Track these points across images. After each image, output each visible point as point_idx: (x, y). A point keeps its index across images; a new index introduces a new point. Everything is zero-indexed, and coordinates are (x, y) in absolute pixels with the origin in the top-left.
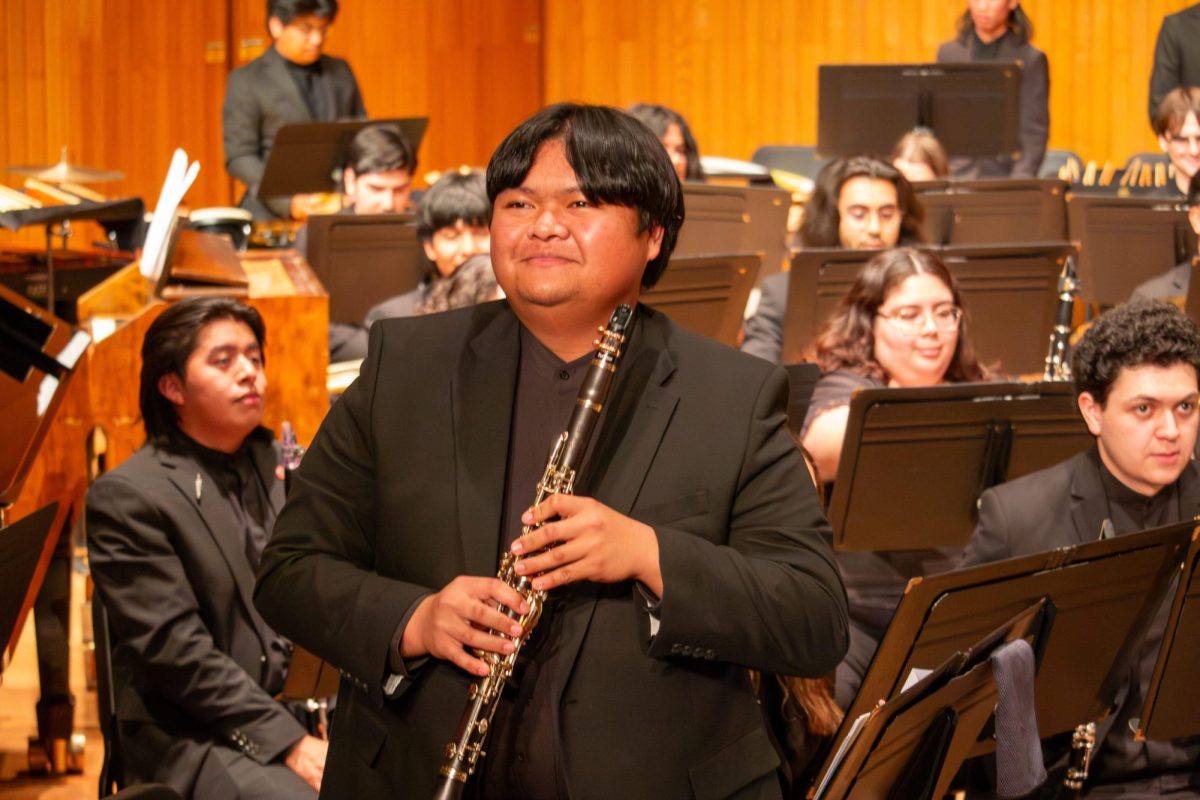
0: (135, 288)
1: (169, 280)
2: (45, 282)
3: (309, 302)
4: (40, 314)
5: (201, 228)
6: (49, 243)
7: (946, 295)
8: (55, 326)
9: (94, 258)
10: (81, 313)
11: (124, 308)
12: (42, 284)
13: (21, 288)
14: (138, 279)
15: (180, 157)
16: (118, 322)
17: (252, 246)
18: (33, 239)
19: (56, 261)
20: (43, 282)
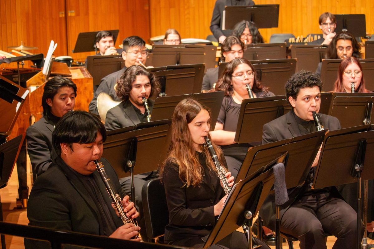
0: (41, 78)
1: (50, 75)
2: (18, 77)
3: (88, 80)
4: (16, 85)
5: (59, 61)
6: (18, 66)
7: (250, 68)
8: (20, 88)
9: (31, 70)
10: (27, 85)
11: (39, 83)
12: (17, 78)
13: (11, 78)
14: (42, 75)
15: (52, 42)
16: (37, 87)
17: (73, 66)
18: (14, 66)
19: (20, 71)
20: (17, 77)
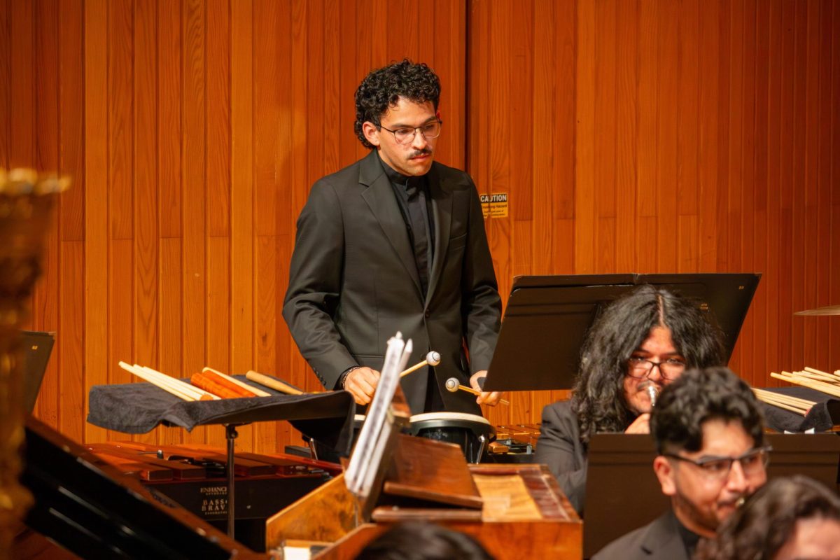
0: (339, 506)
1: (380, 497)
2: (226, 497)
3: (558, 531)
4: (216, 537)
5: (425, 432)
6: (230, 446)
8: (235, 552)
9: (289, 468)
10: (269, 539)
11: (324, 533)
12: (220, 500)
13: (194, 504)
14: (343, 496)
16: (314, 549)
17: (489, 458)
18: (209, 441)
19: (238, 468)
20: (220, 497)
